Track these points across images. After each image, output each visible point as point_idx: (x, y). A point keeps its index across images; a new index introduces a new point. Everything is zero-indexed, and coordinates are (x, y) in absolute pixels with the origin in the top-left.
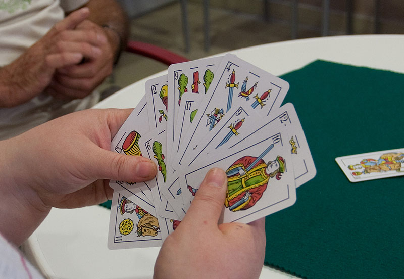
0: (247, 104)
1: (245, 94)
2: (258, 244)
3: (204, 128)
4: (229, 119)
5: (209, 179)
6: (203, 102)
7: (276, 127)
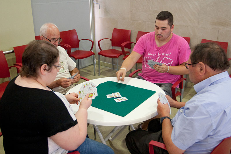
0: (92, 87)
1: (92, 86)
2: (91, 103)
3: (88, 89)
4: (90, 89)
5: (87, 95)
6: (88, 86)
7: (95, 90)
